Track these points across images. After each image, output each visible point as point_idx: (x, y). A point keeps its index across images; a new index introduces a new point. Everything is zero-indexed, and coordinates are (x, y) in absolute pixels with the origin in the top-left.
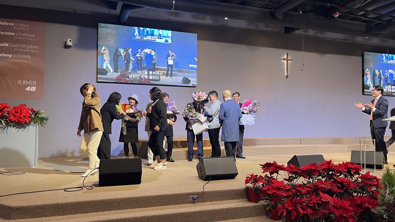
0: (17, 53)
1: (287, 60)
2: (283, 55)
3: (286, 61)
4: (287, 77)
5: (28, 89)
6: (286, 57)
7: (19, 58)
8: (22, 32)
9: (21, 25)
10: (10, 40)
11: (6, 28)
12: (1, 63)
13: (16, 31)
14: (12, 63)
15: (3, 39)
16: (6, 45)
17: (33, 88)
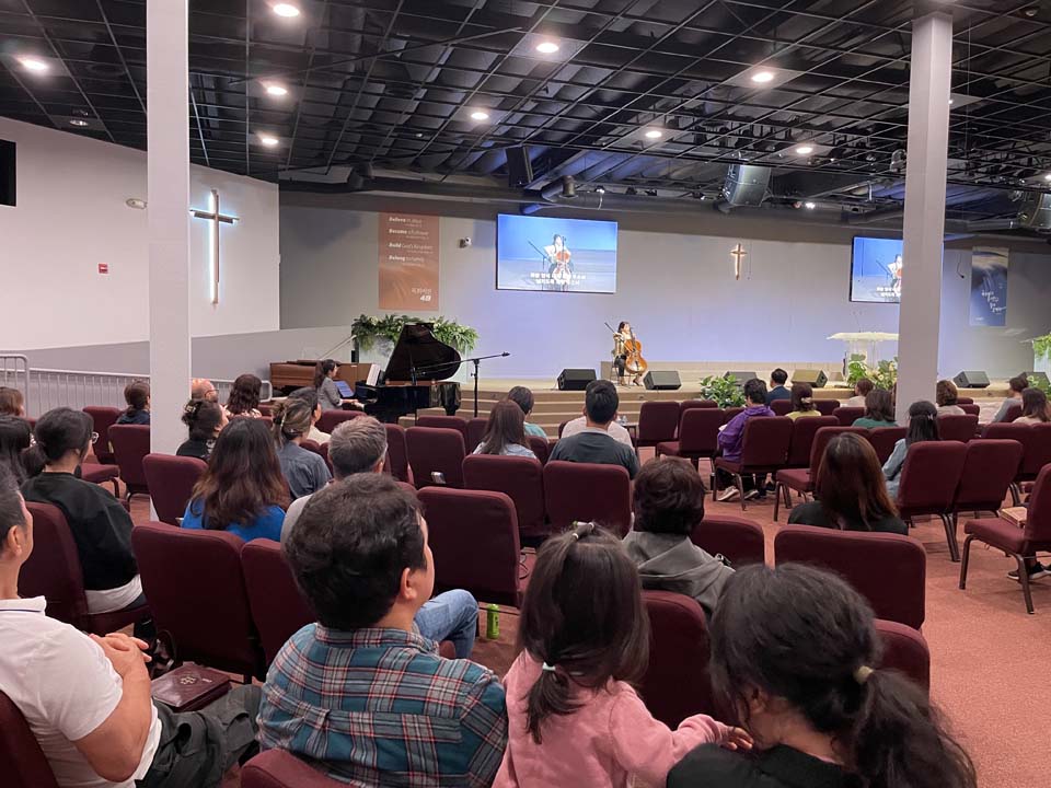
0: (411, 255)
1: (739, 253)
2: (733, 247)
3: (736, 256)
4: (738, 277)
5: (423, 298)
6: (737, 250)
7: (412, 261)
8: (415, 229)
9: (414, 221)
10: (403, 239)
11: (398, 226)
12: (393, 268)
13: (408, 229)
14: (406, 267)
15: (395, 238)
16: (399, 245)
17: (426, 299)
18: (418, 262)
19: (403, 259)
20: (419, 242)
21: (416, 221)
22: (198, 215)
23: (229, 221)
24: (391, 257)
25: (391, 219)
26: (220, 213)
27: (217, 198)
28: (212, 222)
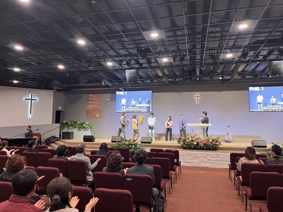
0: (94, 104)
4: (197, 105)
6: (196, 96)
7: (94, 106)
8: (95, 98)
9: (95, 96)
10: (92, 100)
11: (91, 97)
12: (90, 108)
13: (93, 98)
14: (93, 108)
15: (90, 100)
16: (91, 102)
17: (98, 116)
18: (96, 106)
19: (92, 106)
20: (96, 101)
21: (96, 96)
22: (26, 99)
23: (36, 100)
24: (89, 105)
25: (90, 96)
26: (32, 98)
27: (32, 95)
28: (30, 101)
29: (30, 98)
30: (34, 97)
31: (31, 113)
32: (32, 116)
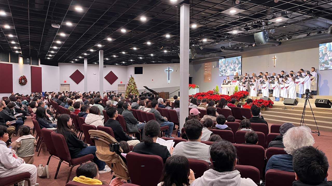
4: (274, 66)
6: (274, 57)
11: (206, 65)
13: (207, 66)
14: (207, 74)
15: (206, 68)
16: (206, 69)
17: (210, 79)
18: (209, 72)
19: (207, 72)
20: (209, 68)
21: (209, 64)
22: (166, 71)
23: (171, 71)
24: (205, 72)
26: (170, 70)
27: (169, 68)
28: (168, 71)
29: (168, 70)
30: (171, 69)
31: (169, 80)
32: (170, 81)
